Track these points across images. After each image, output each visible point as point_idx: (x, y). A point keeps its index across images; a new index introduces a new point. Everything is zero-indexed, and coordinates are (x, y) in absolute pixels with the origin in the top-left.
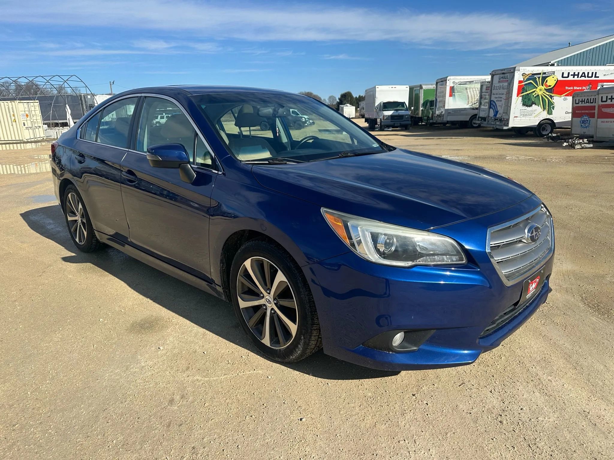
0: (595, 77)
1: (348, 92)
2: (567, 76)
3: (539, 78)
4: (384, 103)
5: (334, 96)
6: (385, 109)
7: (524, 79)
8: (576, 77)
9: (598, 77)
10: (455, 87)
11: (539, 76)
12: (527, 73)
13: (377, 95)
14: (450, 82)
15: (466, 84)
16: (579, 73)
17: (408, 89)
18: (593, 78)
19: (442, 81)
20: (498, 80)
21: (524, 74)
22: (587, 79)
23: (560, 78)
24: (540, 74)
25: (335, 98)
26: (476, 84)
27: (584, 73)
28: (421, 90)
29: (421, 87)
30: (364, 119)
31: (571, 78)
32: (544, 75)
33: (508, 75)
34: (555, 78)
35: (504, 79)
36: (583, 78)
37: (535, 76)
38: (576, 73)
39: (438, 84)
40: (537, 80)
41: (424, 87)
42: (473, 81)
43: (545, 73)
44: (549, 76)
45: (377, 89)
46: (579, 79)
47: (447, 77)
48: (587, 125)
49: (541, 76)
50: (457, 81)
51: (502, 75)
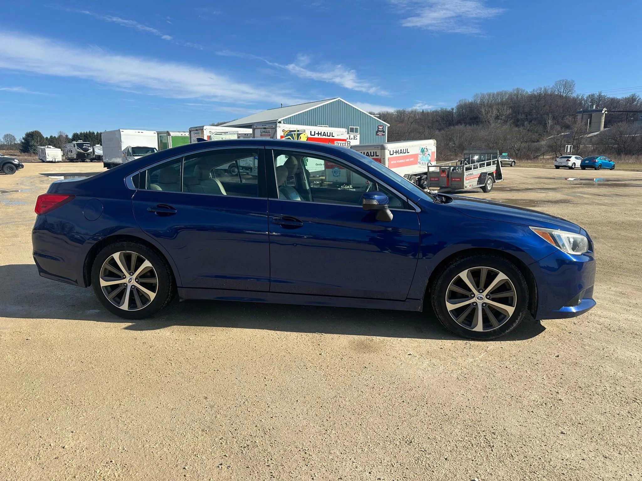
0: (332, 136)
1: (36, 131)
2: (314, 134)
3: (295, 134)
4: (133, 148)
5: (11, 134)
6: (135, 155)
7: (284, 135)
8: (320, 135)
9: (334, 136)
10: (212, 137)
11: (295, 133)
12: (286, 130)
13: (123, 138)
14: (207, 131)
15: (221, 134)
16: (321, 132)
17: (156, 135)
18: (331, 137)
19: (197, 130)
20: (259, 134)
21: (284, 131)
22: (327, 137)
23: (310, 136)
24: (295, 131)
25: (13, 137)
26: (231, 135)
27: (324, 133)
28: (168, 137)
29: (169, 134)
30: (103, 163)
31: (316, 136)
32: (298, 133)
33: (270, 130)
34: (306, 136)
35: (266, 133)
36: (324, 137)
37: (292, 133)
38: (320, 133)
39: (192, 132)
40: (294, 136)
41: (172, 134)
42: (227, 132)
43: (298, 131)
44: (302, 134)
45: (122, 133)
46: (322, 137)
47: (203, 126)
48: (338, 175)
49: (296, 133)
50: (213, 131)
51: (263, 130)
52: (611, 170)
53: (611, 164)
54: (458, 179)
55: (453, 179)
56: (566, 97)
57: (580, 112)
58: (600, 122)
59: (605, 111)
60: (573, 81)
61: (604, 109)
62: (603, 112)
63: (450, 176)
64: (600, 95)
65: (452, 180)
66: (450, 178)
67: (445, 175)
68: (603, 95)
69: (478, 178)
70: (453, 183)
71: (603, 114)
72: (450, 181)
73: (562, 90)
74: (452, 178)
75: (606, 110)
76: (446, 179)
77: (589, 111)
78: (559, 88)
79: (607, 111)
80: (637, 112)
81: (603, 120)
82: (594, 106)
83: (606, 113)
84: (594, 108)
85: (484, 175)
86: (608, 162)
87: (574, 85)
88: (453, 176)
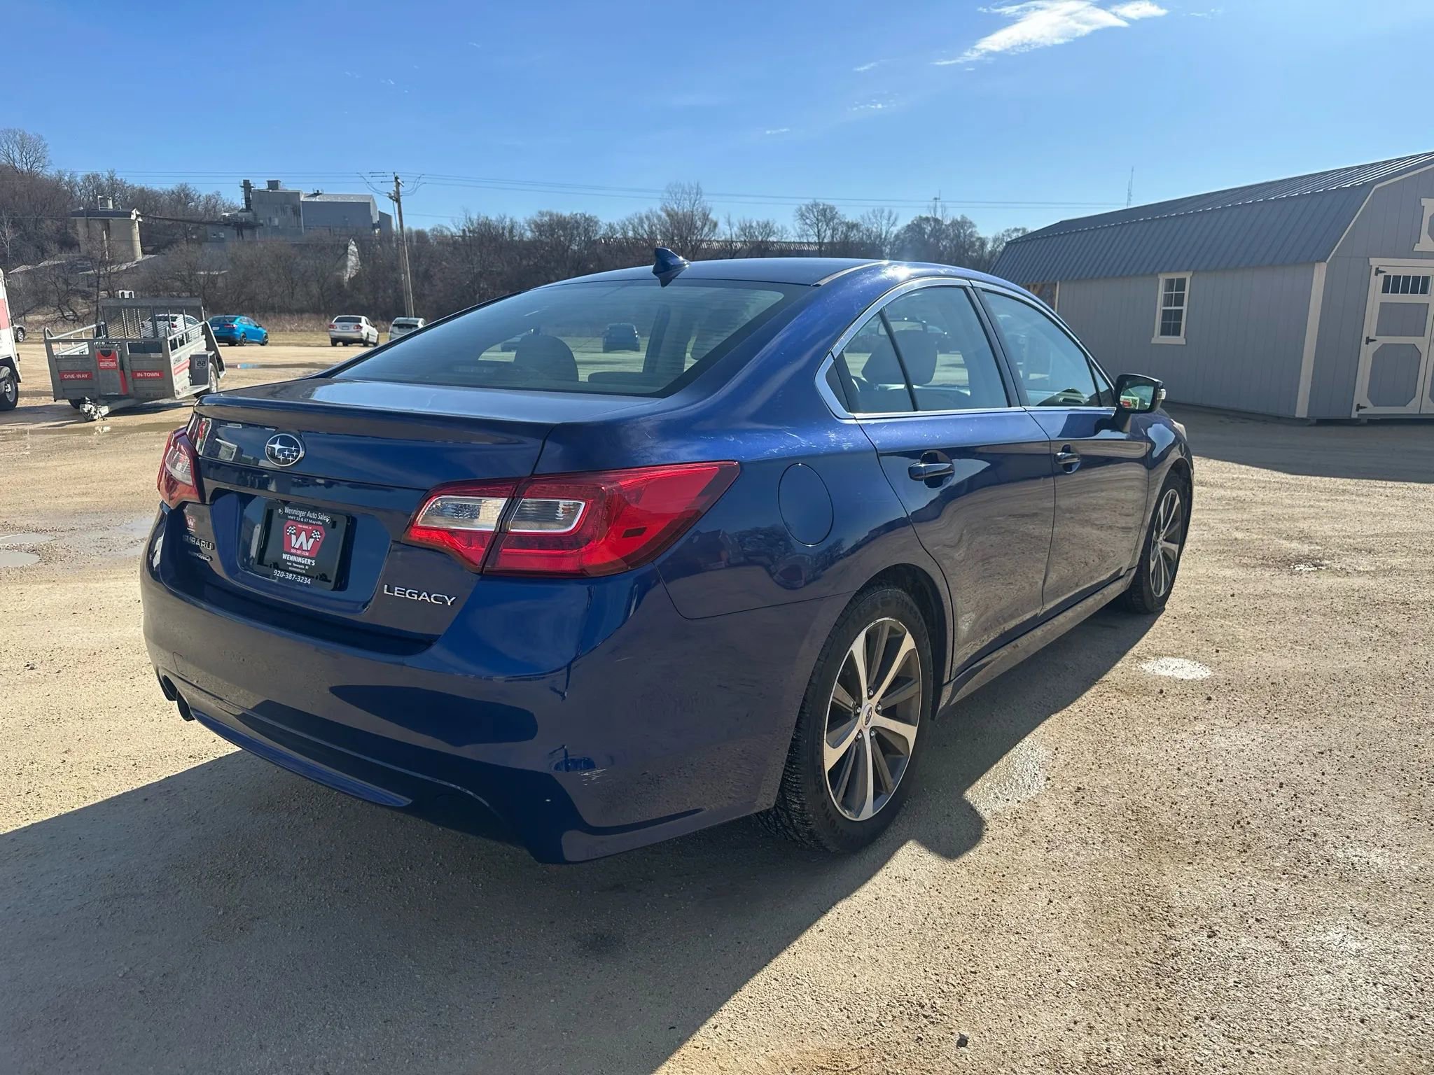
52: (262, 345)
53: (259, 332)
54: (153, 374)
55: (139, 375)
56: (30, 172)
57: (80, 214)
58: (131, 242)
59: (137, 216)
60: (41, 138)
61: (134, 212)
62: (133, 217)
63: (127, 367)
64: (111, 178)
65: (134, 377)
66: (128, 372)
67: (113, 365)
68: (119, 179)
69: (187, 370)
70: (138, 384)
71: (133, 222)
72: (130, 379)
73: (17, 156)
74: (134, 373)
75: (138, 213)
76: (118, 375)
77: (100, 214)
78: (6, 148)
79: (142, 217)
80: (200, 222)
81: (137, 238)
82: (110, 203)
83: (140, 220)
84: (111, 207)
85: (202, 360)
86: (254, 328)
87: (45, 147)
88: (136, 366)
